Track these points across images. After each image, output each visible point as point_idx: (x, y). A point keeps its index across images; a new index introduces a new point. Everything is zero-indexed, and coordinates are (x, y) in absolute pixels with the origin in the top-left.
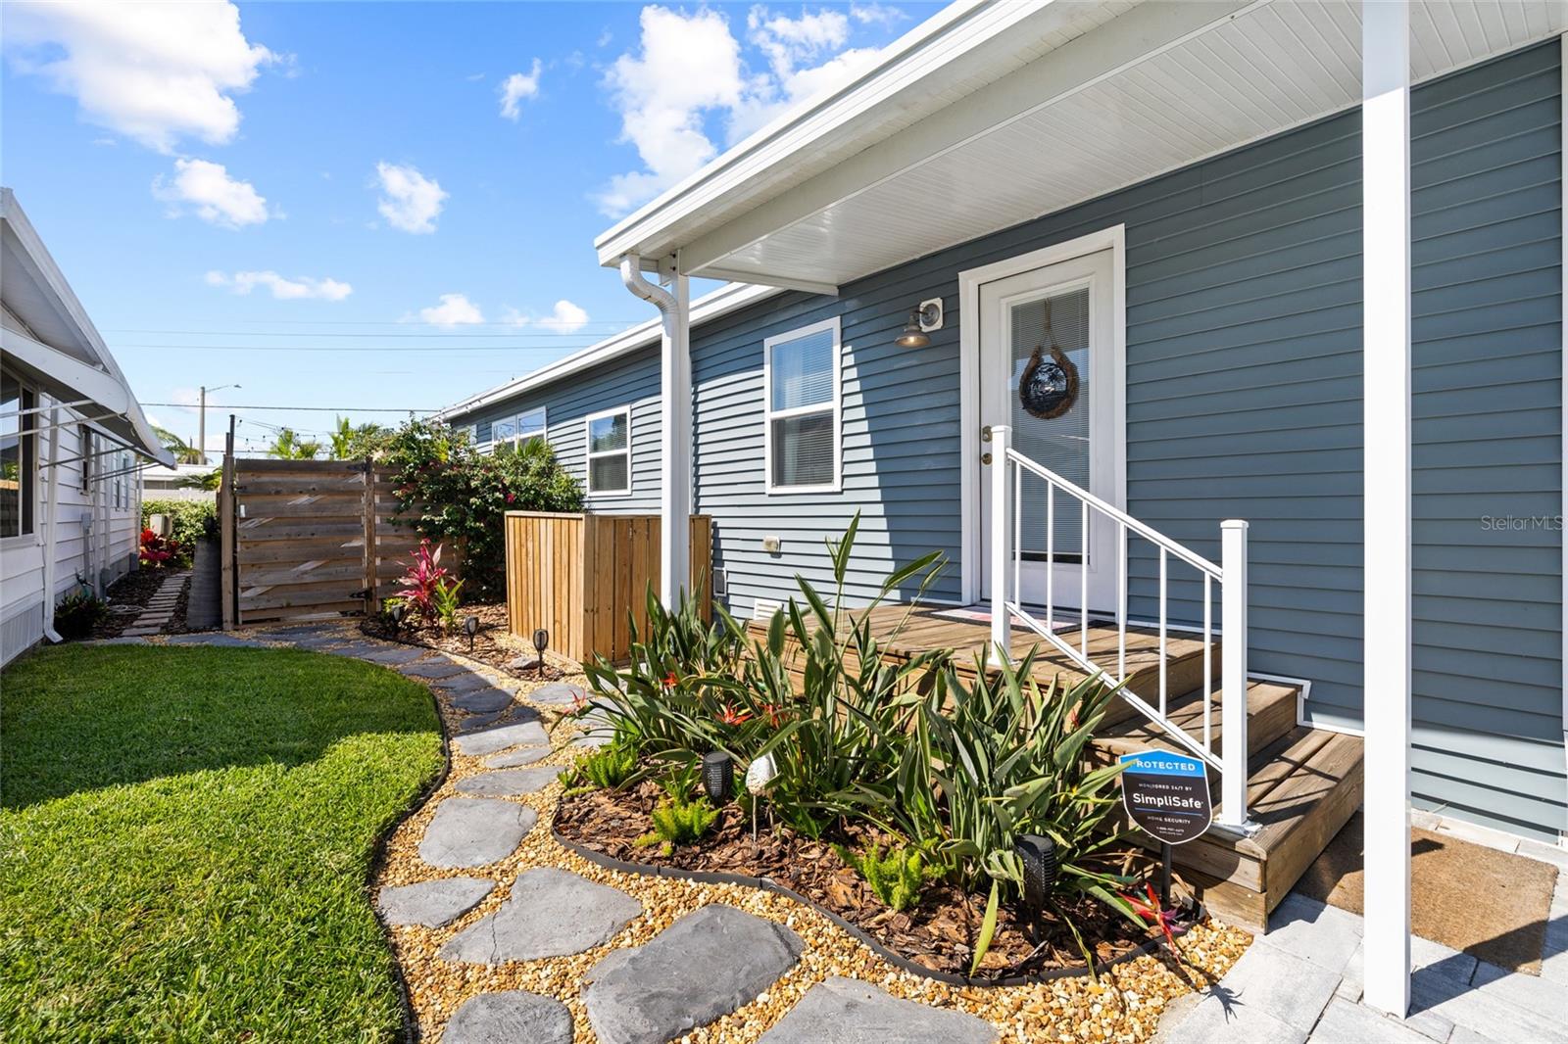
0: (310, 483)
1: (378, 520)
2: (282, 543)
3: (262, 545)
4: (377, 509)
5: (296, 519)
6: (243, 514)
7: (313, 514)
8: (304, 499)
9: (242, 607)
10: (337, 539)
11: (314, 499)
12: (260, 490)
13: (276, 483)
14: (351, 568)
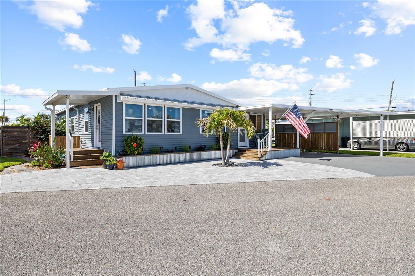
0: (17, 130)
1: (31, 137)
2: (12, 141)
3: (8, 141)
4: (30, 135)
5: (14, 137)
6: (4, 136)
7: (17, 136)
8: (16, 133)
9: (4, 152)
10: (22, 140)
11: (18, 133)
12: (7, 132)
13: (10, 130)
14: (25, 146)
